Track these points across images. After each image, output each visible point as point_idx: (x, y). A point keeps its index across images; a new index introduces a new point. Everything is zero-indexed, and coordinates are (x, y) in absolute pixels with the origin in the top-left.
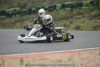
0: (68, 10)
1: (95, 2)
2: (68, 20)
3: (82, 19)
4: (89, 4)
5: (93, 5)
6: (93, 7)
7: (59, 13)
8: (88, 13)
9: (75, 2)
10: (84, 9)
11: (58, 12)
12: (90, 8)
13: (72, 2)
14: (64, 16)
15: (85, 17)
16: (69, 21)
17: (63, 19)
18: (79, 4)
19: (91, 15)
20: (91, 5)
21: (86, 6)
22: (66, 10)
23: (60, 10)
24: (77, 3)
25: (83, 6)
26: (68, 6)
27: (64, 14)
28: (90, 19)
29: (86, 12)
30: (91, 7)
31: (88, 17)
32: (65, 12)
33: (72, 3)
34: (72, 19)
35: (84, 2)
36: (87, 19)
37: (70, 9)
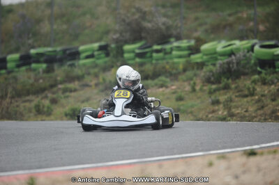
0: (41, 70)
1: (113, 46)
2: (44, 95)
3: (81, 92)
4: (96, 53)
5: (107, 55)
6: (107, 59)
7: (15, 79)
8: (96, 76)
9: (58, 49)
10: (84, 65)
11: (14, 74)
12: (100, 62)
13: (50, 49)
14: (32, 85)
15: (87, 85)
16: (46, 97)
17: (28, 93)
18: (68, 52)
19: (104, 79)
20: (103, 55)
21: (87, 57)
22: (34, 70)
23: (17, 70)
24: (64, 51)
25: (79, 59)
26: (38, 58)
27: (31, 81)
28: (102, 91)
29: (89, 74)
30: (102, 60)
31: (97, 85)
32: (32, 74)
33: (50, 52)
34: (54, 93)
35: (82, 48)
36: (96, 91)
37: (44, 66)
